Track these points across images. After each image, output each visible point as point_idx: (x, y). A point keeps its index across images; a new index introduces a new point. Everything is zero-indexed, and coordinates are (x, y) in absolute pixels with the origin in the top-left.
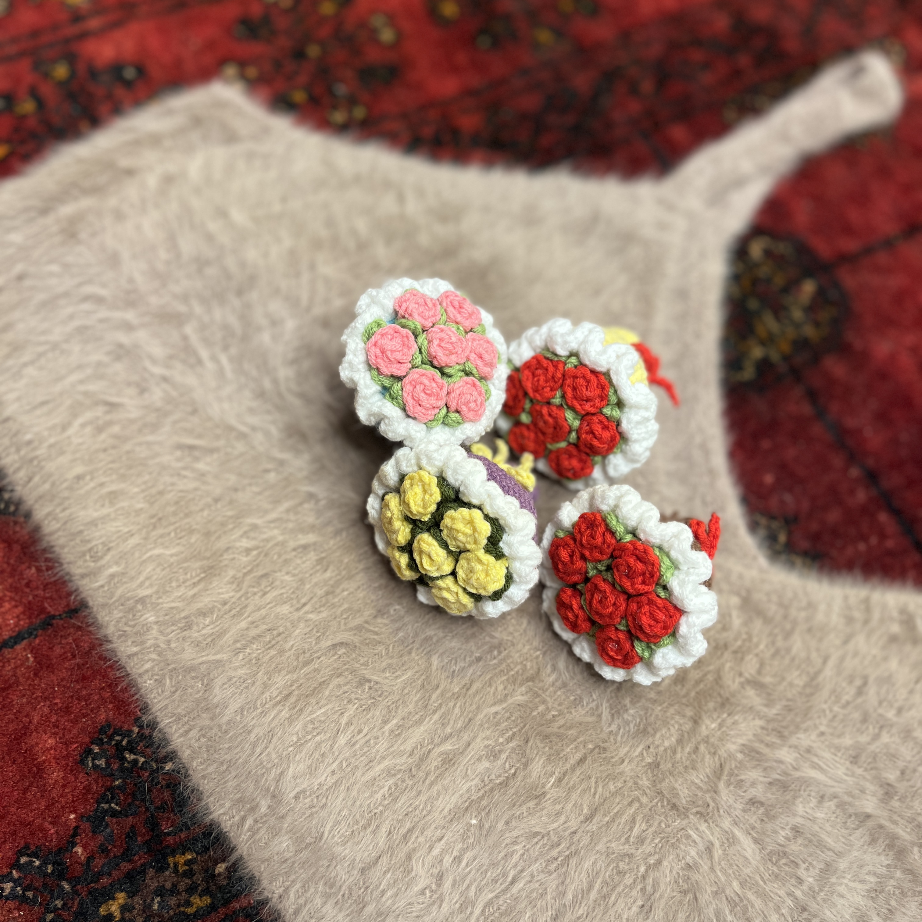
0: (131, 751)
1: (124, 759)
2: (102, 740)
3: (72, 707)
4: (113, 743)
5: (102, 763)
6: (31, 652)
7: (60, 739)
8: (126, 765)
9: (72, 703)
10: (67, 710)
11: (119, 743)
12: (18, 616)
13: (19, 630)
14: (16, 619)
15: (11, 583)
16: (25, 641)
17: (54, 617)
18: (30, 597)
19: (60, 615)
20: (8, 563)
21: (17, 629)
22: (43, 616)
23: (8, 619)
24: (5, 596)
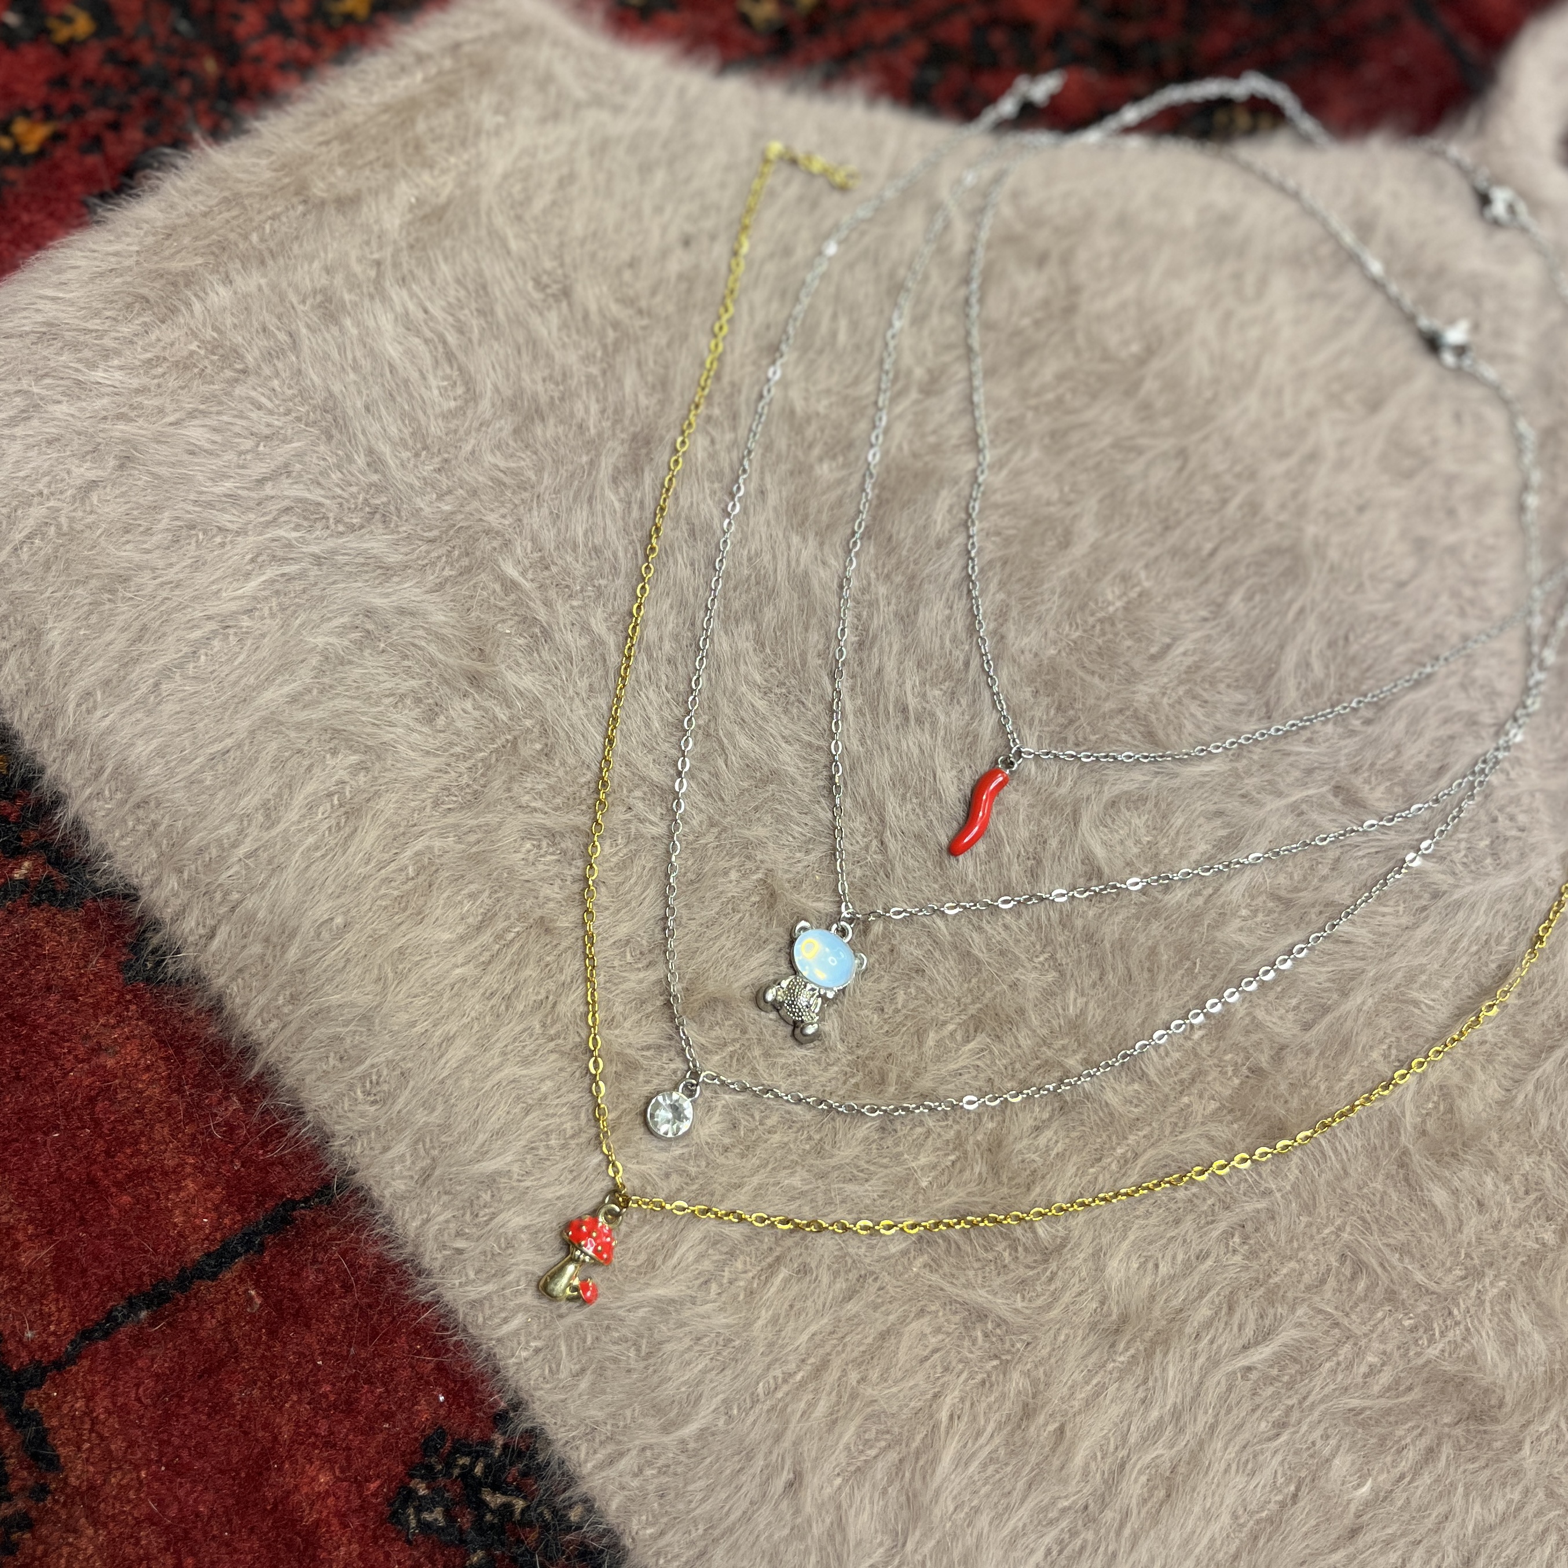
0: (497, 1487)
1: (481, 1506)
2: (430, 1468)
3: (357, 1400)
4: (456, 1472)
5: (436, 1516)
6: (257, 1286)
7: (342, 1472)
8: (488, 1517)
9: (356, 1390)
10: (350, 1408)
11: (467, 1473)
12: (217, 1208)
13: (224, 1237)
14: (214, 1215)
15: (194, 1137)
16: (240, 1262)
17: (294, 1204)
18: (237, 1165)
19: (306, 1200)
20: (179, 1090)
21: (218, 1236)
22: (269, 1204)
23: (196, 1216)
24: (182, 1165)
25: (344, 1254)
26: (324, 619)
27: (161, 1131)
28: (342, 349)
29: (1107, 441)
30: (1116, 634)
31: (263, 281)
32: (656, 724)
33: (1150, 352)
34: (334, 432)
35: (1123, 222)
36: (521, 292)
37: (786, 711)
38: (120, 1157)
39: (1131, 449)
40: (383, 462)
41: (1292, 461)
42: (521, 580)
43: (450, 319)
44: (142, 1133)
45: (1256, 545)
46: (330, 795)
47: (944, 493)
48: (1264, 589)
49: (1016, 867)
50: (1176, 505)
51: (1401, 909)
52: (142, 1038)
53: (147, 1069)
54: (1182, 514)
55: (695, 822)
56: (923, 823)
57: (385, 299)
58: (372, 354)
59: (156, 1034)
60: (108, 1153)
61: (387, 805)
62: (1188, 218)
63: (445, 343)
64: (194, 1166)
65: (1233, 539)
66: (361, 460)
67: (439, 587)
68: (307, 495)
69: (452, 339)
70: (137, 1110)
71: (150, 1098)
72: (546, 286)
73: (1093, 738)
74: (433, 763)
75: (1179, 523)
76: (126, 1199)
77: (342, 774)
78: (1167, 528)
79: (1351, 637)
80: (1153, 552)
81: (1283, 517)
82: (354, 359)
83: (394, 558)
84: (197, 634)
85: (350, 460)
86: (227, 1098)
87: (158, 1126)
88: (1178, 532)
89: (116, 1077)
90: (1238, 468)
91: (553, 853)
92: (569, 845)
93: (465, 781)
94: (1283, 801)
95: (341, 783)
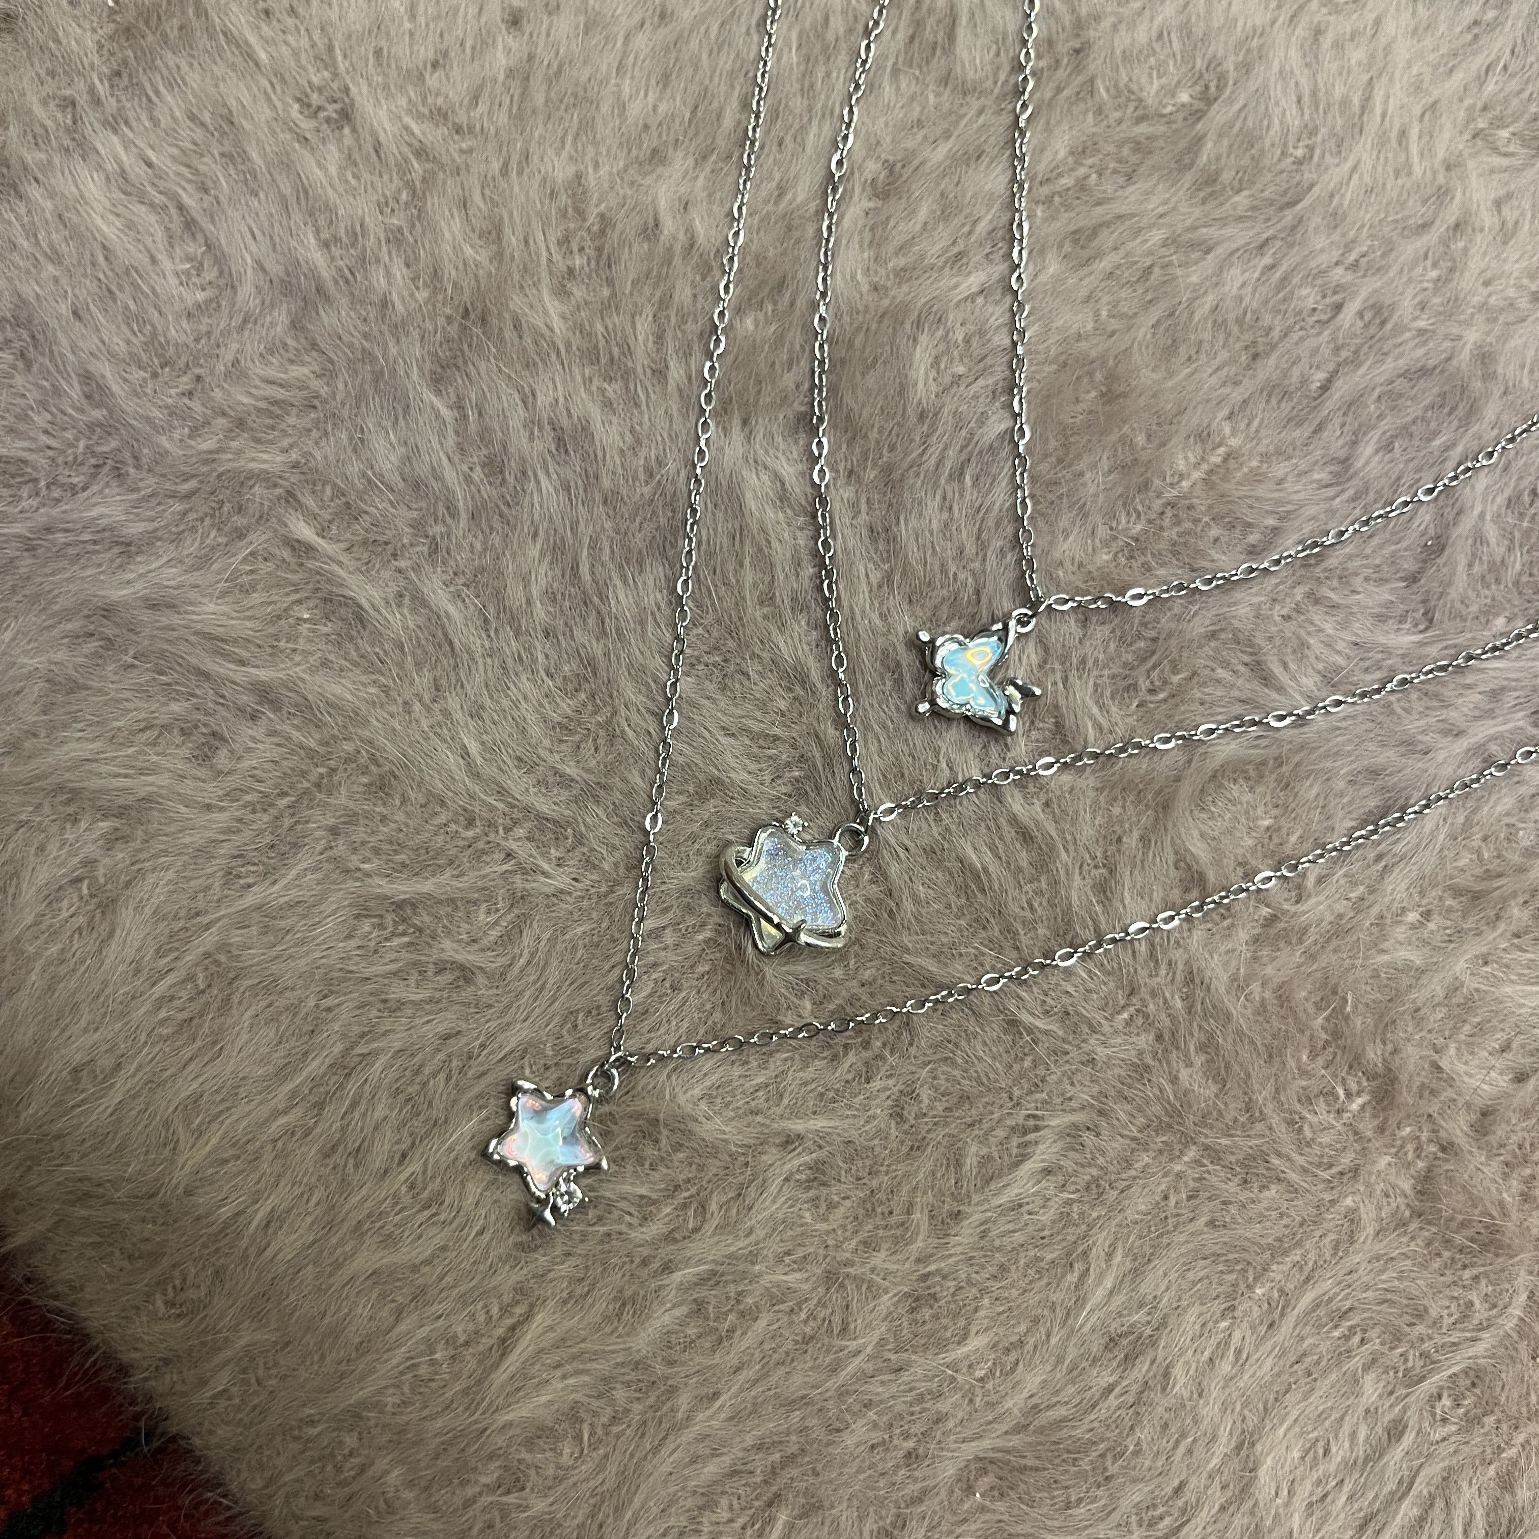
17: (98, 1462)
19: (116, 1454)
22: (67, 1464)
28: (31, 233)
29: (1157, 236)
30: (1196, 522)
32: (535, 730)
33: (1207, 99)
34: (33, 354)
36: (281, 120)
37: (723, 688)
39: (1193, 245)
41: (1433, 236)
42: (317, 541)
45: (1390, 367)
46: (79, 880)
47: (924, 339)
48: (1405, 431)
49: (1077, 881)
50: (1267, 320)
54: (1276, 334)
55: (606, 866)
56: (935, 831)
57: (88, 152)
58: (76, 235)
61: (156, 889)
63: (181, 207)
65: (1354, 362)
66: (75, 392)
67: (201, 562)
69: (190, 201)
72: (319, 109)
73: (1176, 679)
74: (222, 818)
75: (1273, 347)
77: (91, 850)
78: (1255, 357)
80: (1237, 395)
81: (1425, 320)
82: (51, 246)
83: (136, 529)
85: (61, 394)
88: (1272, 361)
90: (1353, 257)
91: (404, 934)
92: (424, 919)
93: (267, 839)
94: (1461, 745)
95: (90, 863)
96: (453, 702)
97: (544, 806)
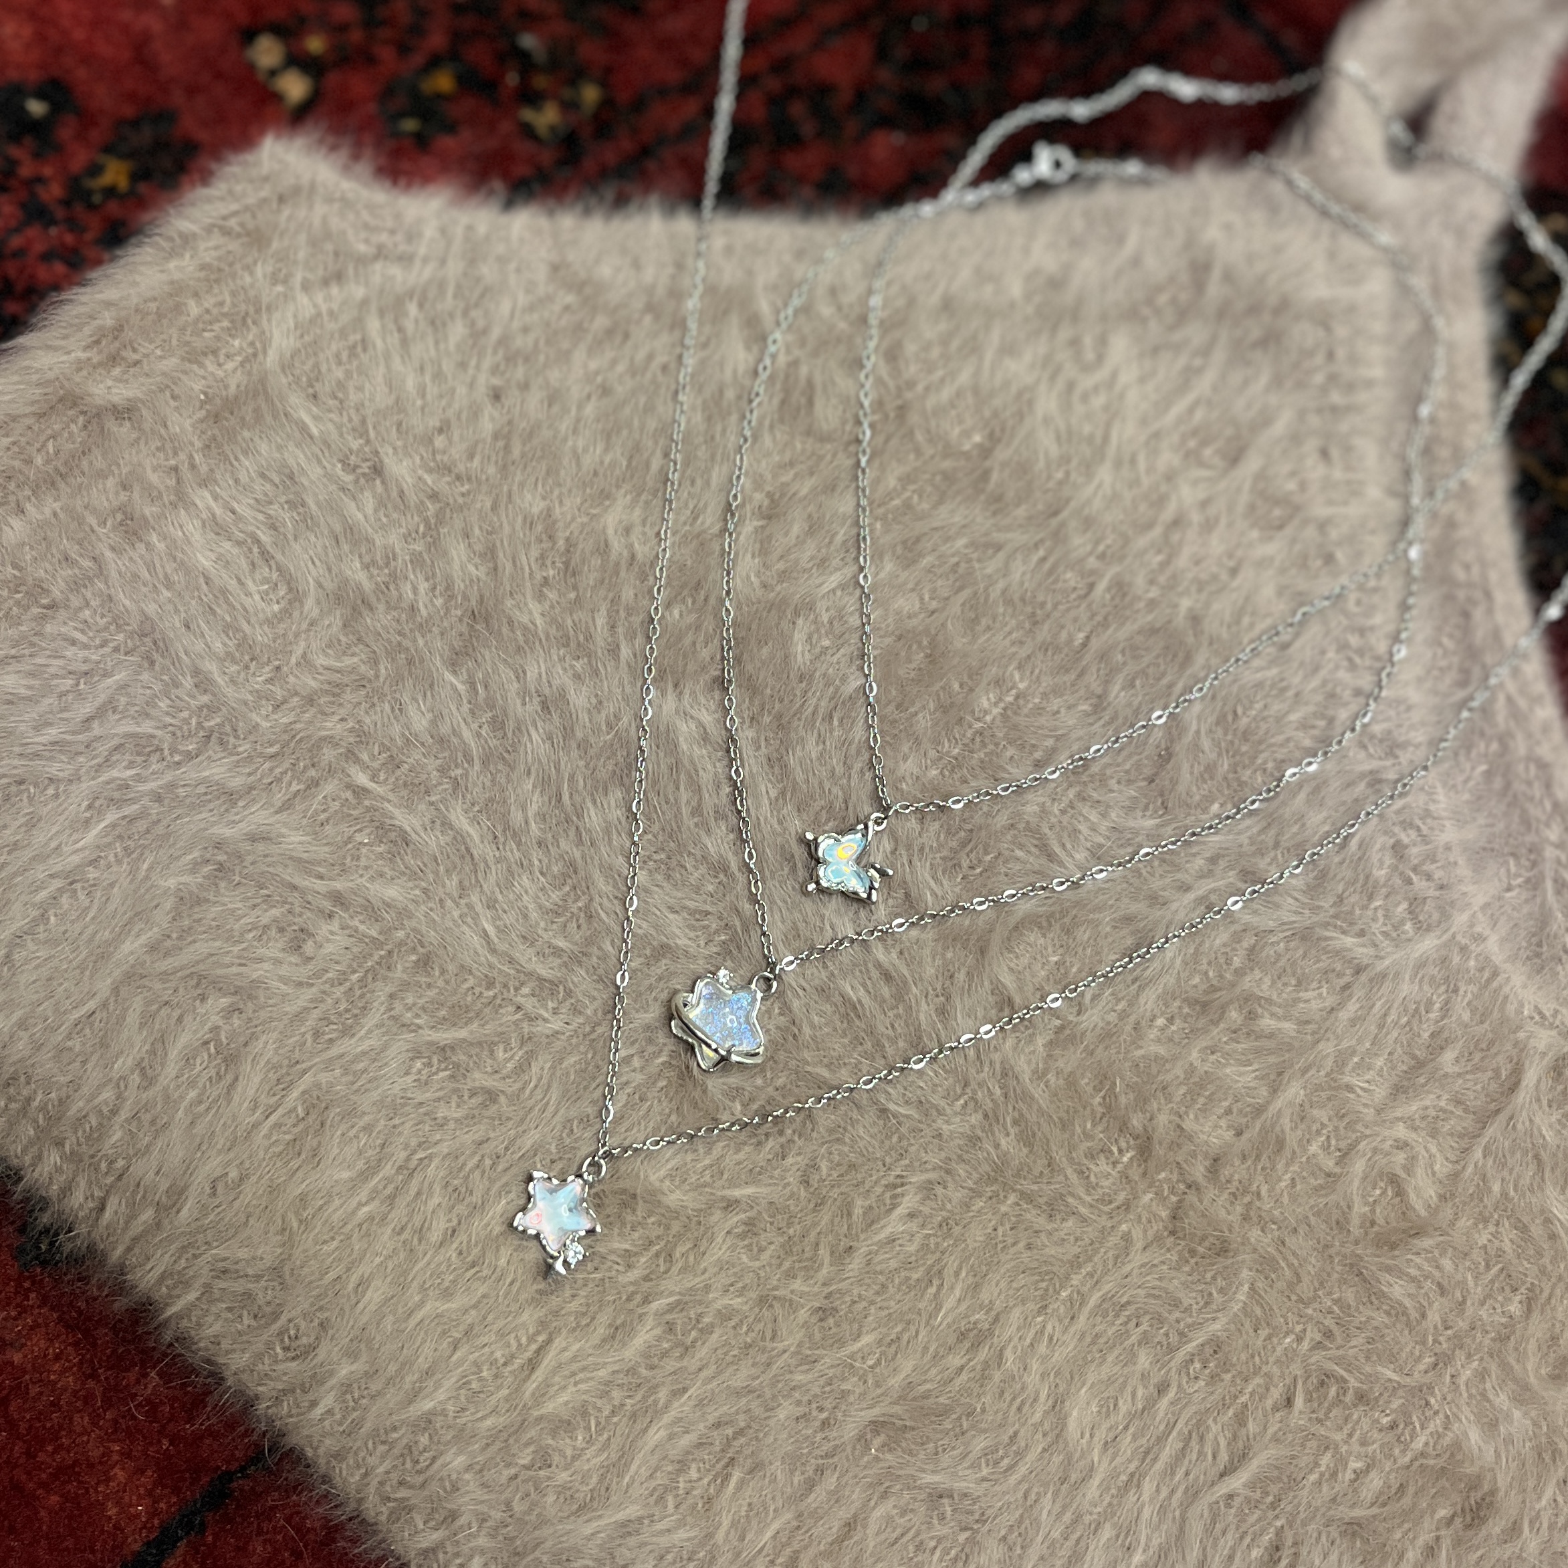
12: (150, 1493)
13: (162, 1521)
14: (148, 1501)
15: (115, 1422)
16: (182, 1544)
17: (229, 1476)
18: (165, 1444)
19: (243, 1469)
20: (94, 1376)
21: (156, 1522)
22: (205, 1480)
23: (130, 1505)
24: (107, 1453)
25: (288, 1520)
26: (173, 859)
27: (81, 1421)
28: (151, 567)
29: (961, 542)
30: (997, 745)
31: (57, 506)
32: (534, 915)
33: (994, 440)
34: (156, 656)
35: (948, 306)
36: (329, 476)
37: (668, 877)
38: (41, 1457)
39: (987, 546)
40: (211, 681)
41: (1157, 531)
42: (371, 785)
43: (261, 517)
44: (61, 1428)
45: (1129, 628)
46: (206, 1043)
47: (800, 622)
48: (1144, 673)
49: (924, 1007)
50: (1040, 598)
51: (1324, 990)
52: (47, 1325)
53: (57, 1358)
54: (1049, 606)
55: (589, 1012)
56: (824, 975)
57: (189, 505)
58: (184, 567)
59: (60, 1319)
60: (30, 1455)
61: (266, 1047)
62: (1016, 289)
63: (258, 541)
64: (121, 1453)
65: (1105, 624)
67: (287, 806)
68: (138, 730)
69: (265, 537)
70: (53, 1404)
71: (65, 1389)
72: (356, 467)
73: (988, 858)
74: (309, 993)
75: (1048, 616)
76: (54, 1499)
77: (216, 1020)
78: (1035, 623)
79: (1240, 711)
80: (1024, 652)
81: (1154, 593)
82: (166, 576)
83: (236, 782)
84: (43, 894)
85: (177, 685)
86: (145, 1375)
87: (77, 1418)
88: (1046, 627)
89: (25, 1372)
90: (1101, 548)
91: (445, 1069)
92: (461, 1057)
93: (343, 1006)
94: (1191, 896)
95: (216, 1029)
96: (474, 898)
97: (543, 972)
